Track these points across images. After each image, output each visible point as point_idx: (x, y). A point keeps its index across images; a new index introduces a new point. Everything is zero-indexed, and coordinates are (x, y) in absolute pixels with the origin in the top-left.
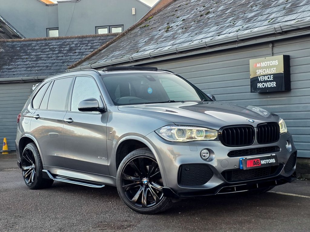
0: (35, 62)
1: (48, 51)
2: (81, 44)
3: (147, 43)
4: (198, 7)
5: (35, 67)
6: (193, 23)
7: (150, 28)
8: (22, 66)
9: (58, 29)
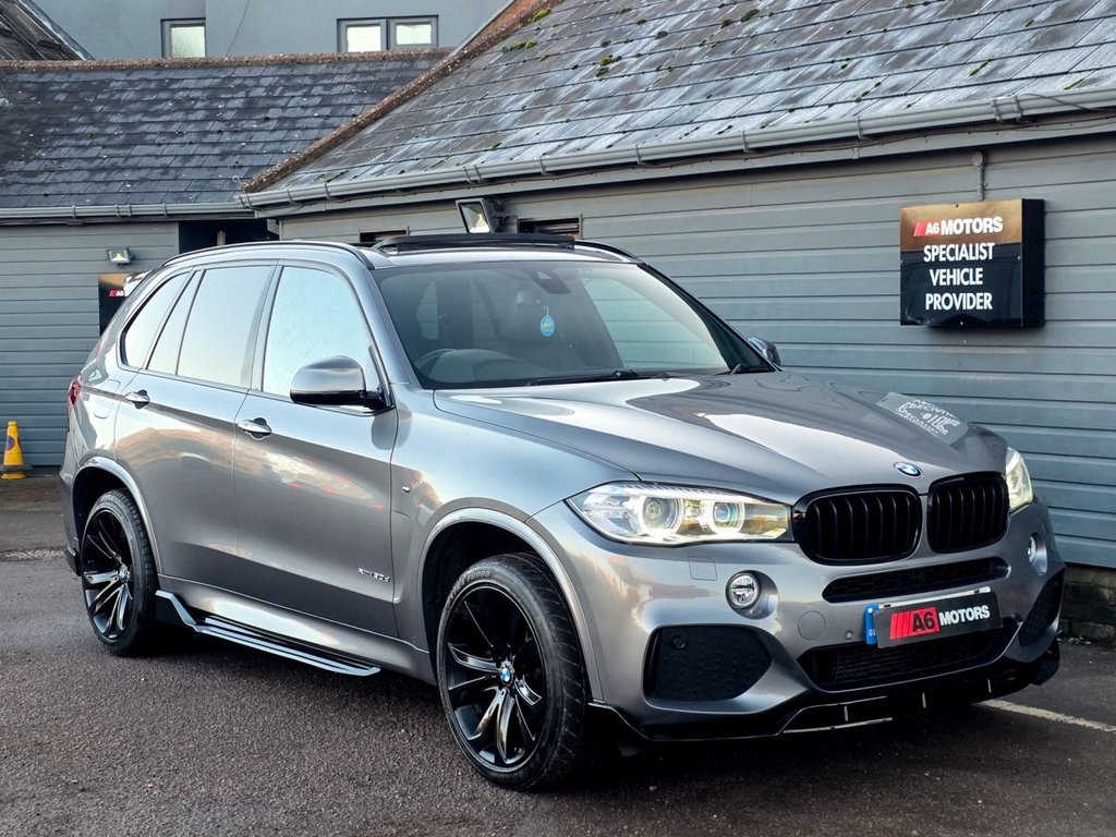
0: (121, 152)
1: (168, 112)
2: (286, 88)
3: (530, 115)
5: (122, 169)
6: (698, 49)
7: (541, 54)
8: (76, 166)
9: (202, 25)
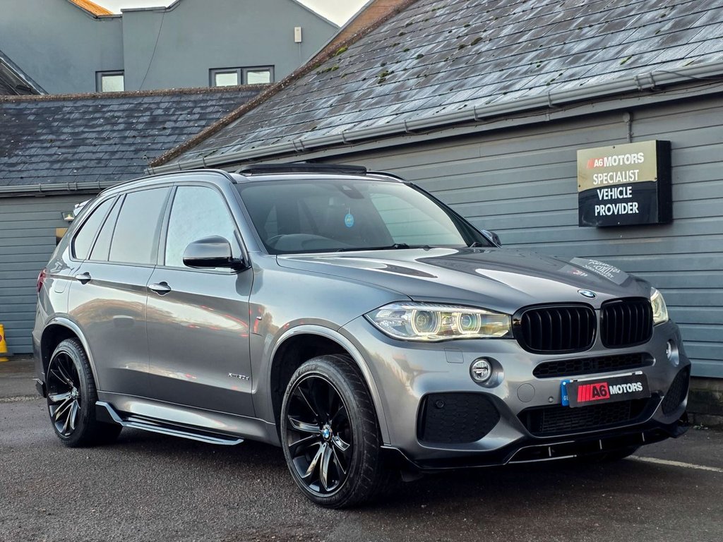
0: (71, 150)
1: (101, 125)
2: (177, 109)
3: (335, 109)
4: (453, 28)
5: (71, 161)
6: (444, 63)
7: (342, 73)
8: (41, 160)
9: (122, 74)
